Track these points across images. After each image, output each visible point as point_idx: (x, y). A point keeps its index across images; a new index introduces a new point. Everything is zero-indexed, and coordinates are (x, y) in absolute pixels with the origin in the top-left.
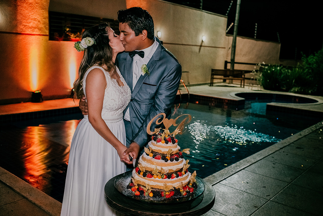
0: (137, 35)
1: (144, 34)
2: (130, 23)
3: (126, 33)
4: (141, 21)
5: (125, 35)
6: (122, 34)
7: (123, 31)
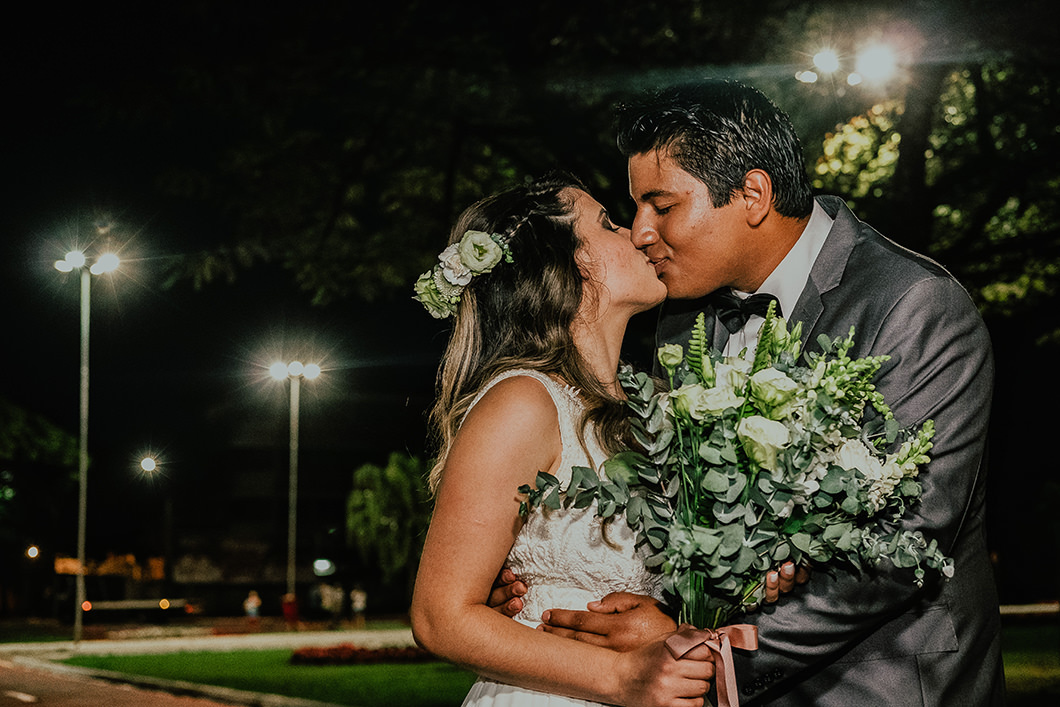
0: (721, 198)
1: (756, 195)
2: (681, 145)
3: (663, 203)
4: (733, 130)
5: (662, 212)
6: (646, 211)
7: (649, 197)
